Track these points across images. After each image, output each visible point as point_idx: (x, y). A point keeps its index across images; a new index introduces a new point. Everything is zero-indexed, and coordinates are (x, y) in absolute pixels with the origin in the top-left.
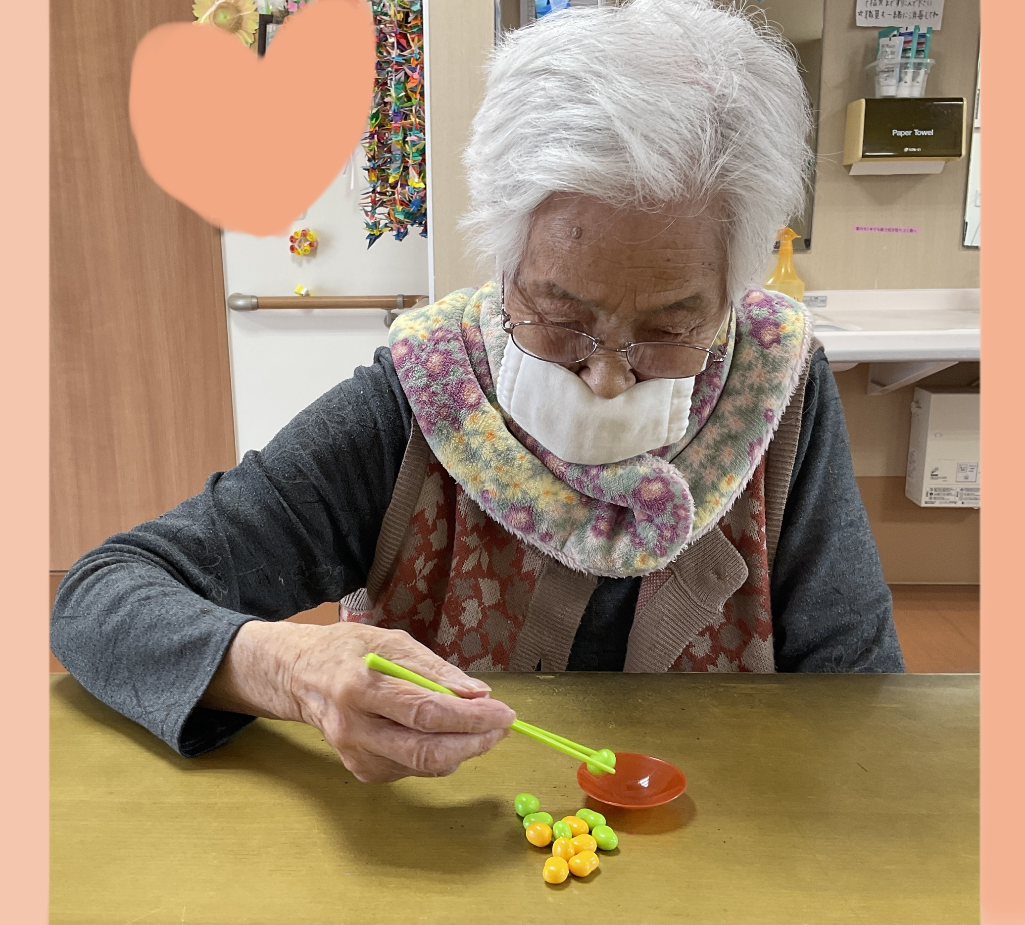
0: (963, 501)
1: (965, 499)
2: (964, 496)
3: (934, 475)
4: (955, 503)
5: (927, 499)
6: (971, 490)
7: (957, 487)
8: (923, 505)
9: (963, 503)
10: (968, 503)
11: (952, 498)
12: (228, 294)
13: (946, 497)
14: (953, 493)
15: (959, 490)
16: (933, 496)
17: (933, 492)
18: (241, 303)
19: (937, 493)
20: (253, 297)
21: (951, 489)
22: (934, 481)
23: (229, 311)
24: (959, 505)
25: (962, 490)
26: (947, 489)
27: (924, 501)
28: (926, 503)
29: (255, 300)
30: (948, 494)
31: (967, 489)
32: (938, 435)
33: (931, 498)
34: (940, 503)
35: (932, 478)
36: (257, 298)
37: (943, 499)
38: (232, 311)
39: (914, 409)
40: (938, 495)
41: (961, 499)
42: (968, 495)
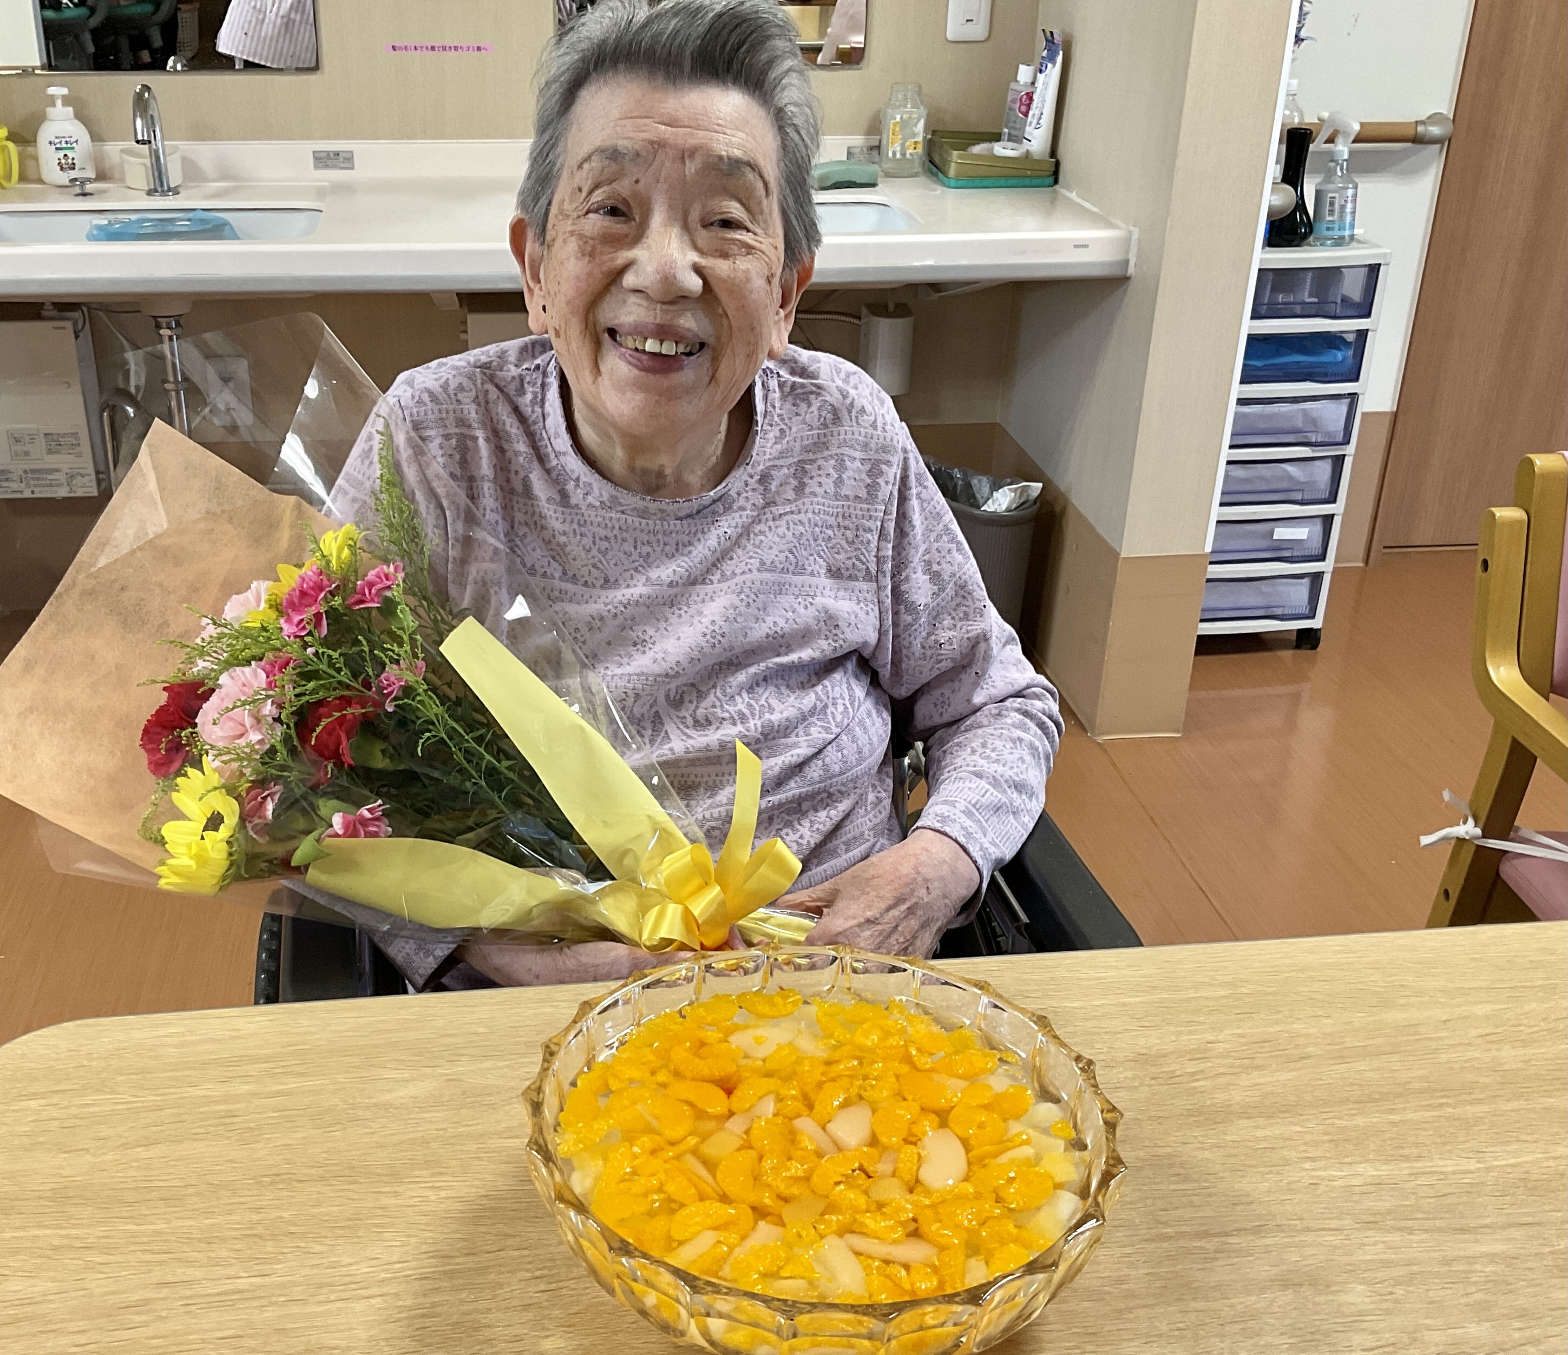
0: (33, 488)
1: (36, 486)
2: (32, 482)
4: (21, 492)
6: (39, 471)
7: (18, 468)
9: (33, 492)
10: (41, 492)
11: (15, 486)
13: (4, 484)
14: (14, 476)
15: (20, 472)
21: (9, 472)
24: (27, 494)
25: (25, 472)
26: (3, 471)
30: (7, 480)
31: (33, 471)
34: (2, 493)
37: (2, 487)
41: (28, 485)
42: (38, 479)
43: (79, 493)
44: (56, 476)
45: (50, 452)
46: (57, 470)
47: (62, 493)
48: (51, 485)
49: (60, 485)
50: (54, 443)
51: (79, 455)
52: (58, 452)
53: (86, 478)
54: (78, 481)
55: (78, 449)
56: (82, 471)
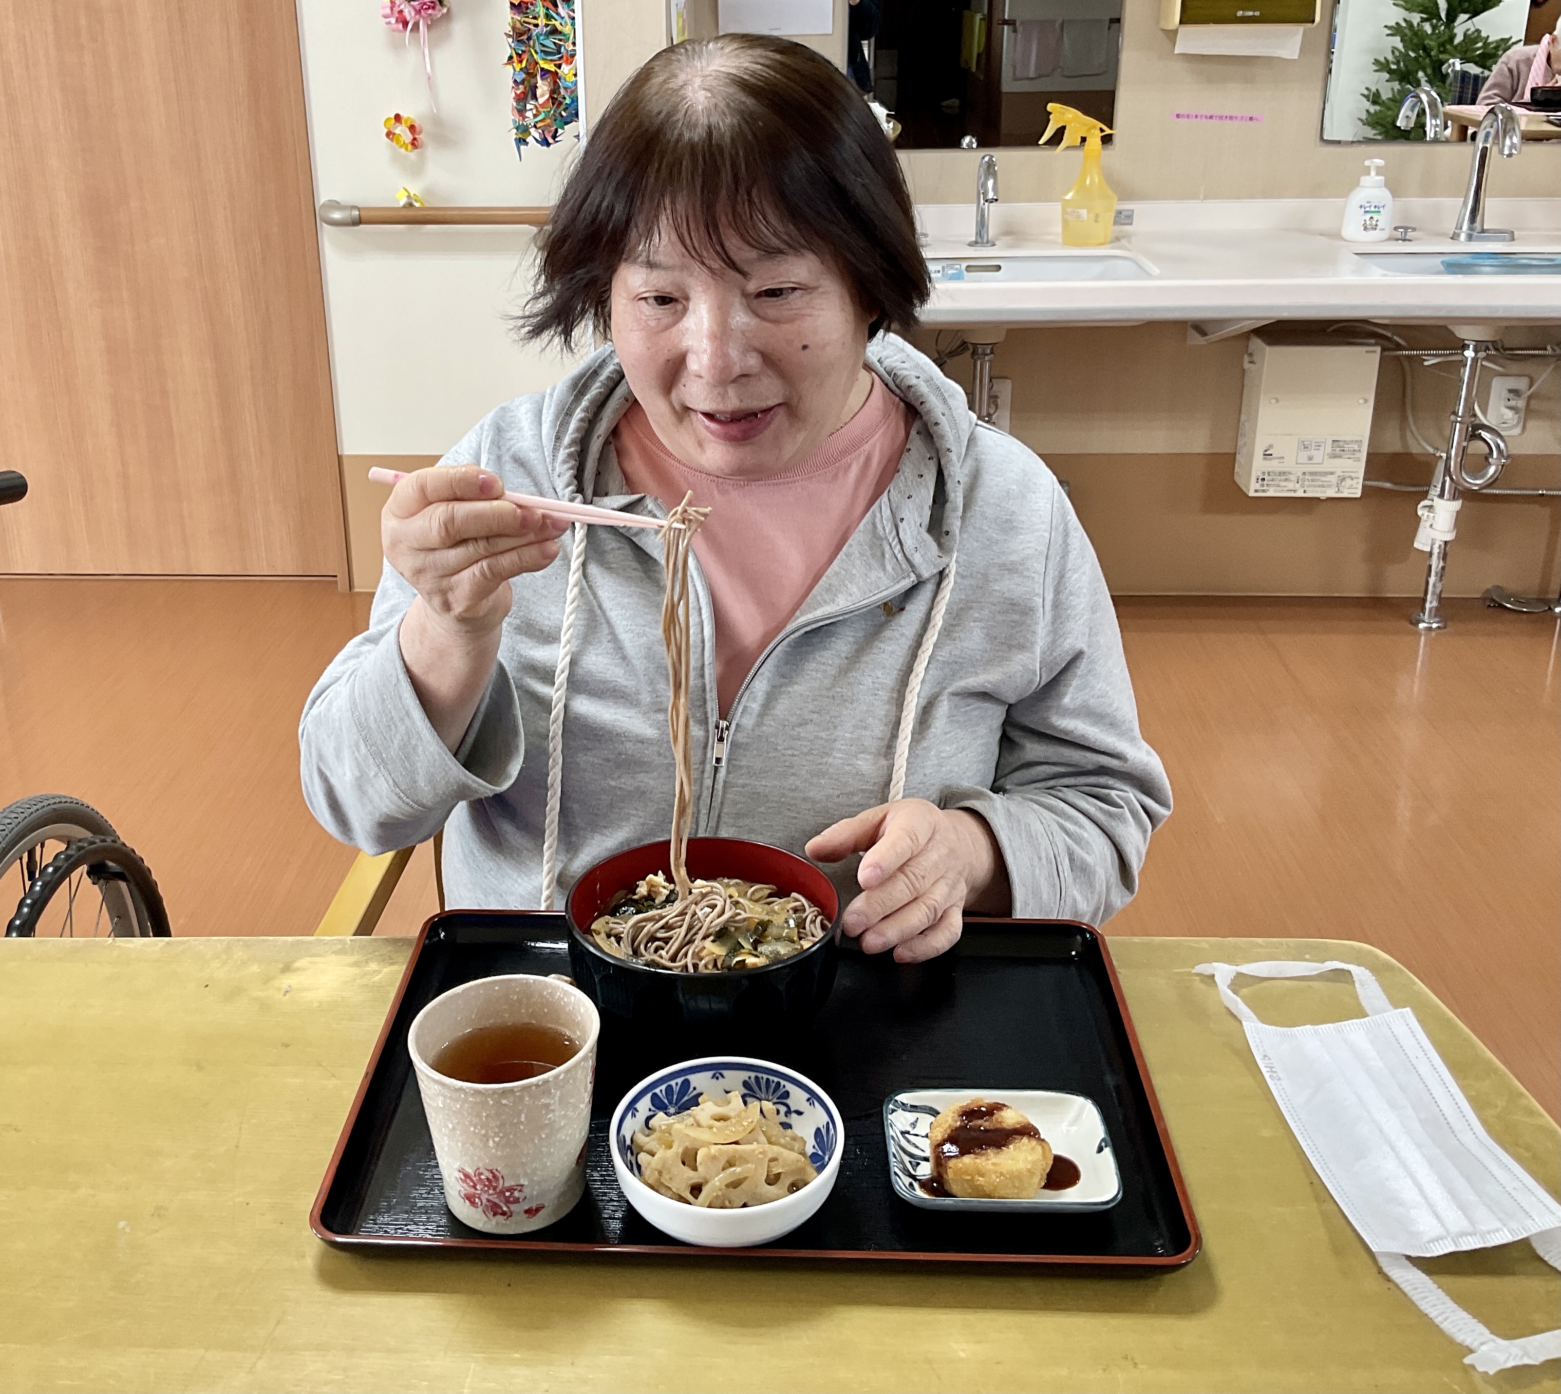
0: (1305, 488)
1: (1308, 486)
2: (1306, 483)
3: (1267, 455)
4: (1295, 491)
5: (1258, 486)
6: (1316, 473)
7: (1298, 471)
8: (1252, 494)
9: (1305, 492)
10: (1312, 492)
11: (1291, 485)
12: (319, 202)
13: (1283, 484)
14: (1293, 478)
15: (1300, 474)
16: (1265, 483)
17: (1266, 477)
18: (337, 215)
19: (1270, 478)
20: (353, 207)
21: (1290, 473)
22: (1267, 463)
23: (321, 225)
24: (1300, 494)
25: (1304, 473)
26: (1284, 473)
27: (1253, 489)
28: (1256, 491)
29: (356, 213)
30: (1286, 480)
31: (1311, 474)
32: (1273, 401)
33: (1263, 486)
34: (1275, 491)
35: (1265, 459)
36: (359, 209)
37: (1279, 486)
38: (324, 224)
39: (1247, 365)
40: (1273, 480)
41: (1302, 486)
42: (1313, 481)
43: (1345, 495)
44: (1329, 478)
45: (1335, 456)
46: (1332, 473)
47: (1331, 493)
48: (1323, 486)
49: (1329, 486)
50: (1339, 448)
51: (1358, 460)
52: (1340, 457)
53: (1355, 481)
54: (1348, 482)
55: (1357, 455)
56: (1353, 475)
